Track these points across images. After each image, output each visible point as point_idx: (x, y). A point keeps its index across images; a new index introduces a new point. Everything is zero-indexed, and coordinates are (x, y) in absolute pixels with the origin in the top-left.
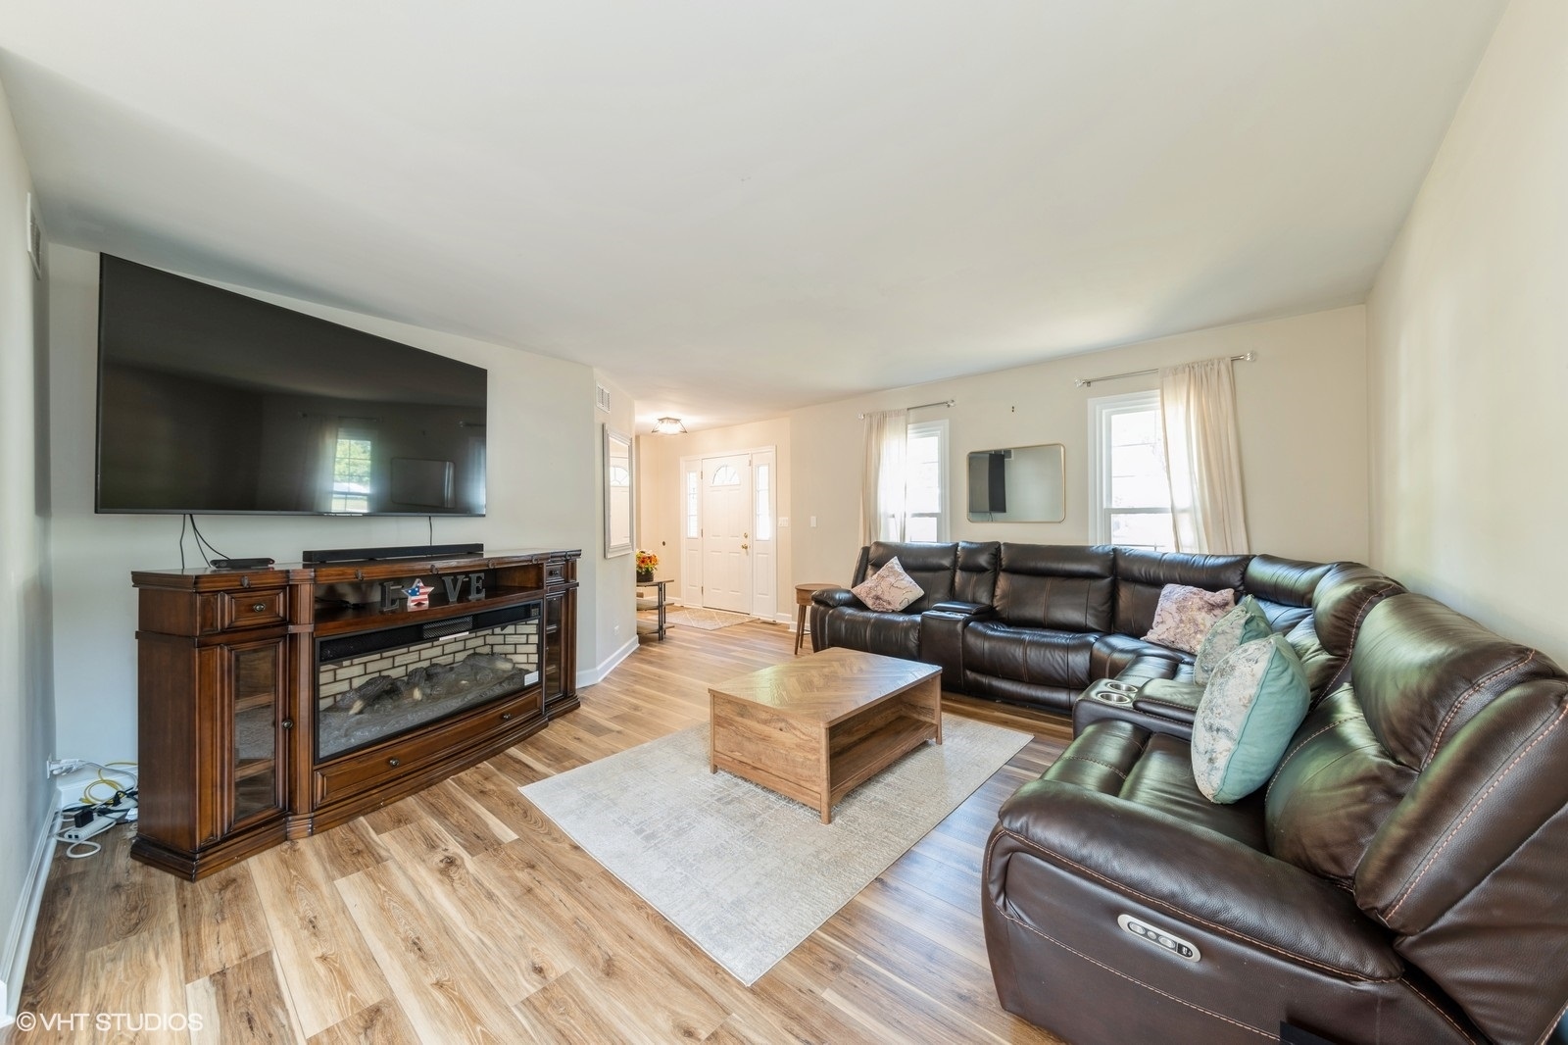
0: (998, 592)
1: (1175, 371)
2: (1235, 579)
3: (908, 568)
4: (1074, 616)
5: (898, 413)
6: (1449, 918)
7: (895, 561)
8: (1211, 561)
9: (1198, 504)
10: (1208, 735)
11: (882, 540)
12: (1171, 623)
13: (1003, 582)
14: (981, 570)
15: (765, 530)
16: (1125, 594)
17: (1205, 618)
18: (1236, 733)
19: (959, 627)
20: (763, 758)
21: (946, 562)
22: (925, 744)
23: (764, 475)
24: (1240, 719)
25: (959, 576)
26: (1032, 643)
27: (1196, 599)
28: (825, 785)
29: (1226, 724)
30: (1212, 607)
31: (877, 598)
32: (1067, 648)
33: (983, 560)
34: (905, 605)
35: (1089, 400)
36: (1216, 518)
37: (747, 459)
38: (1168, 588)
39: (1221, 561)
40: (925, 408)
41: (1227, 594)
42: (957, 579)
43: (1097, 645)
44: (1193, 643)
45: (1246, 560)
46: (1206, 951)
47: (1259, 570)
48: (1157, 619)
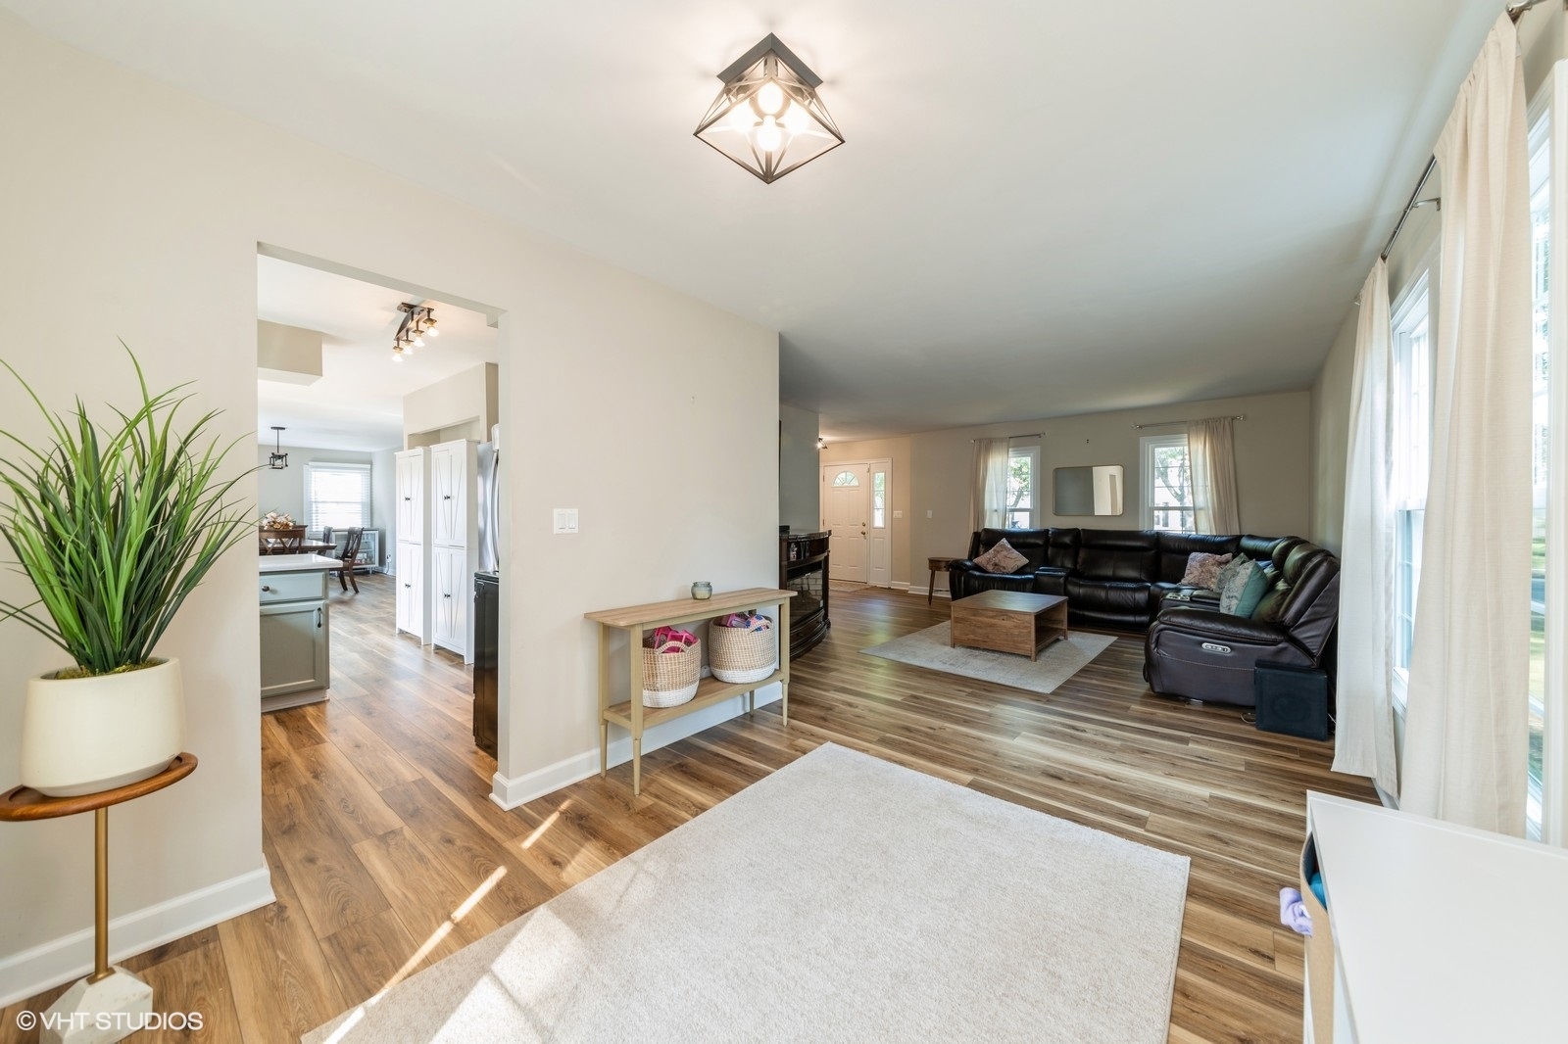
0: (1080, 560)
1: (1197, 423)
2: (1233, 548)
3: (1015, 546)
4: (1132, 573)
5: (1002, 440)
6: (1302, 620)
7: (1004, 541)
8: (1218, 539)
9: (1210, 505)
10: (1228, 600)
11: (987, 526)
12: (1196, 573)
13: (1082, 554)
14: (1065, 546)
15: (879, 521)
16: (1165, 559)
17: (1217, 570)
18: (1239, 597)
19: (1062, 580)
20: (990, 636)
21: (1040, 542)
22: (1058, 640)
23: (880, 477)
24: (1241, 591)
25: (1050, 551)
26: (1111, 588)
27: (1211, 560)
28: (1033, 643)
29: (1235, 594)
30: (1220, 564)
31: (996, 565)
32: (1134, 590)
33: (1067, 540)
34: (1015, 569)
35: (1141, 438)
36: (1221, 514)
37: (866, 468)
38: (1193, 555)
39: (1224, 538)
40: (1020, 439)
41: (1228, 556)
42: (1049, 552)
43: (1152, 588)
44: (1210, 583)
45: (1239, 537)
46: (1232, 648)
47: (1246, 543)
48: (1187, 572)
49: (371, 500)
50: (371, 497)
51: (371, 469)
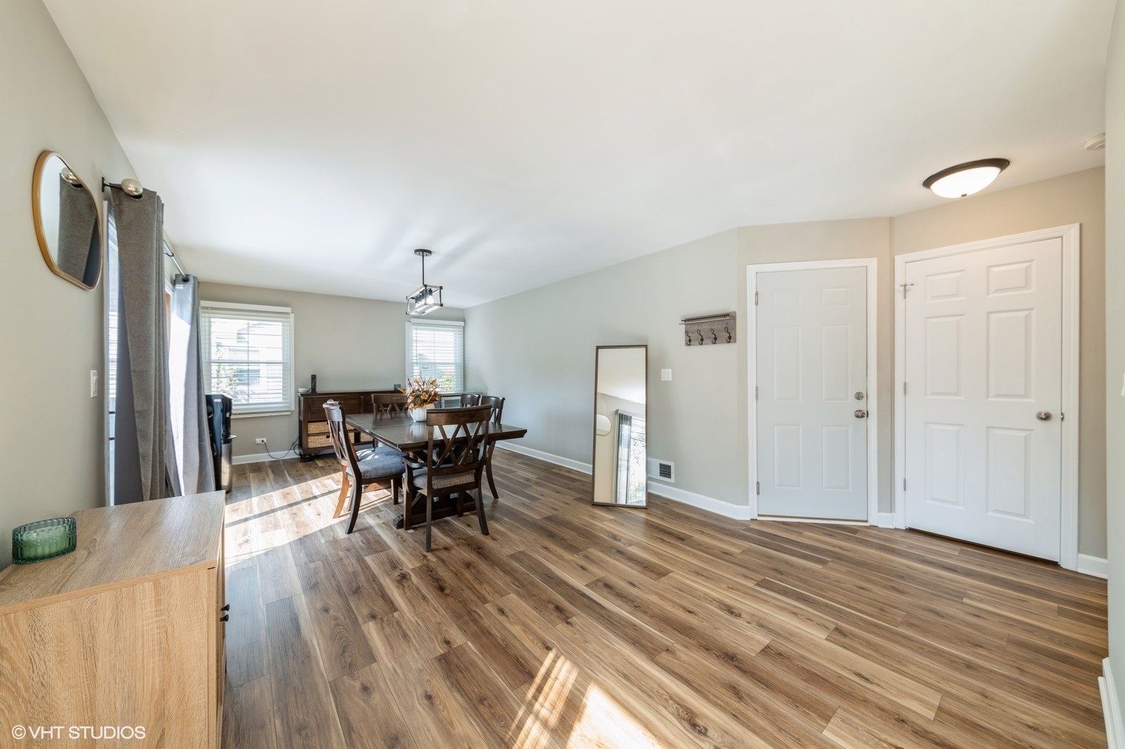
49: (464, 361)
50: (464, 358)
51: (464, 327)
